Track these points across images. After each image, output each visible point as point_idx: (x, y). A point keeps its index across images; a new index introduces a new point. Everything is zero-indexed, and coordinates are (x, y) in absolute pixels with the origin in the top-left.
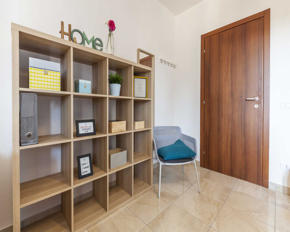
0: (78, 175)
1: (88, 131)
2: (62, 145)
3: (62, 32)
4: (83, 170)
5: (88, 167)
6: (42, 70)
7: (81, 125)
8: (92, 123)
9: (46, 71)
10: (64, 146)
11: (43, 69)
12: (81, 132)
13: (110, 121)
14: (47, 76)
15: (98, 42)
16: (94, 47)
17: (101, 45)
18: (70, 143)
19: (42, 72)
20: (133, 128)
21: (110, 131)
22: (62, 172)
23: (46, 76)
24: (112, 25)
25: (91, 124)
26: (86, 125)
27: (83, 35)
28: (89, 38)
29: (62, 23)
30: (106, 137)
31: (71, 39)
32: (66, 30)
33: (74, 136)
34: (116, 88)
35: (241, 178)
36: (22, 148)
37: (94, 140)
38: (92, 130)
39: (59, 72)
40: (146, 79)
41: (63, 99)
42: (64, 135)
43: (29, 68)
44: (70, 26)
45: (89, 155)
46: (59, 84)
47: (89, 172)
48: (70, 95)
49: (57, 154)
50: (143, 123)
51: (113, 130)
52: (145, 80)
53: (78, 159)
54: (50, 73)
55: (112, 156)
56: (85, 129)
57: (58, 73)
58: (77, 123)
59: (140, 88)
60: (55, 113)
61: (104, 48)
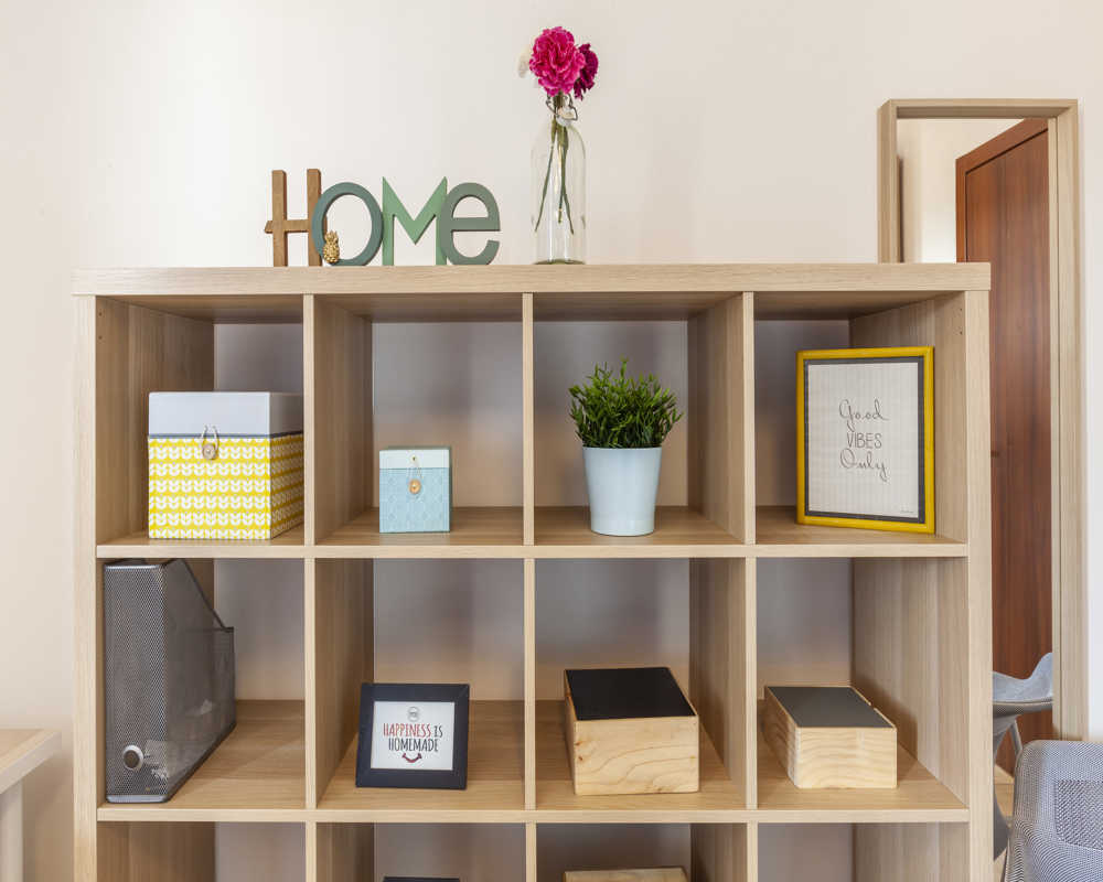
1: (420, 756)
3: (280, 228)
6: (197, 440)
7: (383, 716)
8: (449, 708)
9: (210, 442)
11: (198, 436)
12: (384, 756)
14: (215, 465)
16: (447, 250)
17: (492, 223)
19: (195, 449)
23: (212, 468)
25: (441, 717)
26: (415, 714)
27: (382, 209)
29: (280, 180)
31: (320, 246)
36: (113, 814)
38: (442, 757)
39: (266, 436)
40: (920, 360)
43: (150, 441)
44: (314, 176)
46: (263, 499)
51: (586, 777)
52: (915, 366)
54: (228, 449)
56: (405, 745)
57: (259, 446)
58: (365, 697)
59: (857, 439)
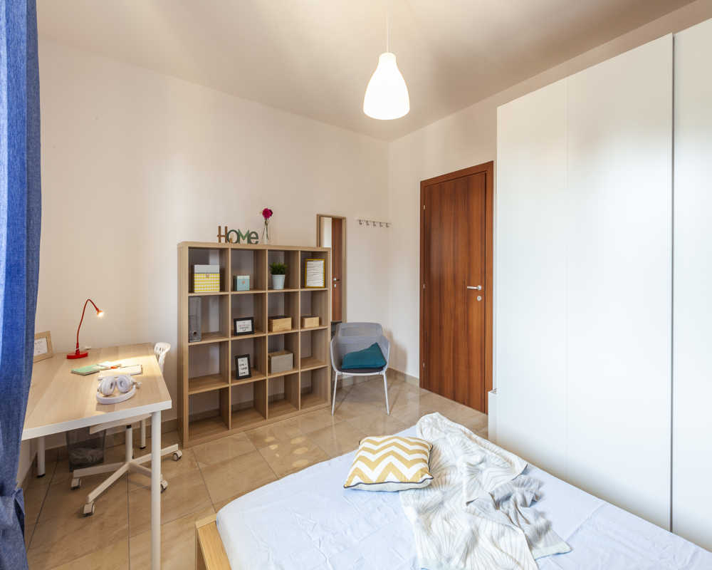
0: (236, 375)
1: (246, 330)
2: (220, 343)
3: (220, 236)
4: (240, 371)
5: (246, 368)
7: (238, 323)
8: (250, 321)
9: (207, 274)
10: (222, 345)
11: (205, 273)
12: (239, 330)
13: (271, 318)
15: (253, 235)
16: (249, 242)
17: (257, 238)
18: (228, 341)
19: (204, 276)
20: (300, 325)
21: (270, 330)
22: (220, 374)
23: (207, 279)
24: (267, 213)
25: (249, 323)
26: (244, 323)
27: (239, 234)
28: (244, 234)
29: (220, 227)
30: (265, 337)
31: (227, 240)
32: (223, 233)
33: (232, 335)
34: (280, 280)
35: (464, 404)
36: (190, 344)
37: (255, 339)
38: (250, 329)
39: (219, 273)
41: (222, 298)
42: (222, 333)
43: (195, 274)
44: (226, 228)
45: (247, 356)
46: (218, 285)
47: (247, 373)
48: (228, 295)
49: (215, 353)
50: (316, 320)
51: (275, 328)
52: (322, 262)
53: (236, 358)
54: (211, 276)
55: (273, 358)
56: (243, 328)
57: (217, 275)
58: (235, 321)
60: (214, 310)
61: (259, 240)
